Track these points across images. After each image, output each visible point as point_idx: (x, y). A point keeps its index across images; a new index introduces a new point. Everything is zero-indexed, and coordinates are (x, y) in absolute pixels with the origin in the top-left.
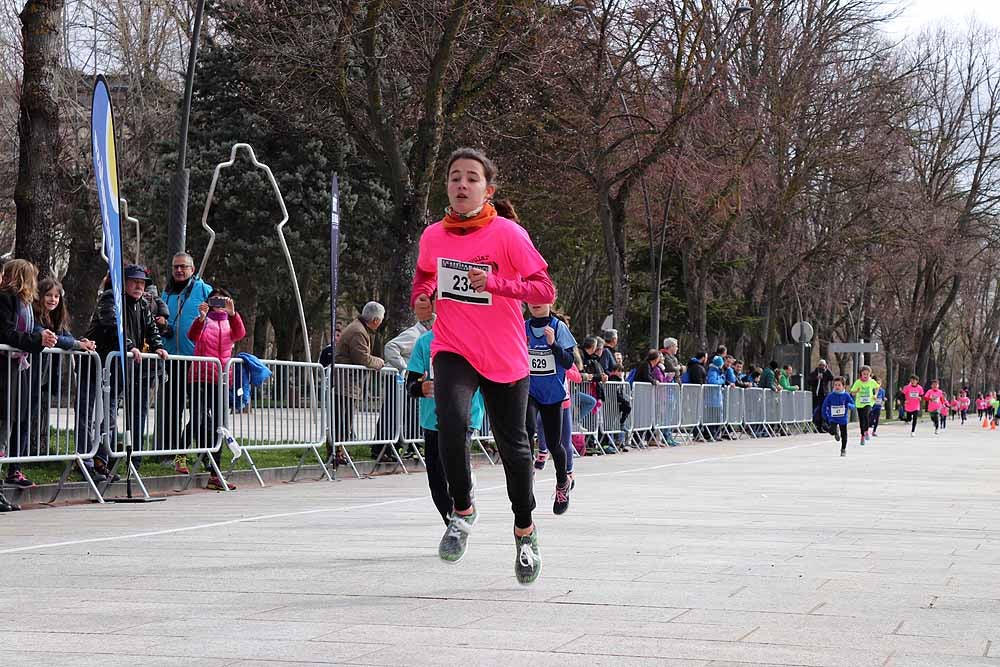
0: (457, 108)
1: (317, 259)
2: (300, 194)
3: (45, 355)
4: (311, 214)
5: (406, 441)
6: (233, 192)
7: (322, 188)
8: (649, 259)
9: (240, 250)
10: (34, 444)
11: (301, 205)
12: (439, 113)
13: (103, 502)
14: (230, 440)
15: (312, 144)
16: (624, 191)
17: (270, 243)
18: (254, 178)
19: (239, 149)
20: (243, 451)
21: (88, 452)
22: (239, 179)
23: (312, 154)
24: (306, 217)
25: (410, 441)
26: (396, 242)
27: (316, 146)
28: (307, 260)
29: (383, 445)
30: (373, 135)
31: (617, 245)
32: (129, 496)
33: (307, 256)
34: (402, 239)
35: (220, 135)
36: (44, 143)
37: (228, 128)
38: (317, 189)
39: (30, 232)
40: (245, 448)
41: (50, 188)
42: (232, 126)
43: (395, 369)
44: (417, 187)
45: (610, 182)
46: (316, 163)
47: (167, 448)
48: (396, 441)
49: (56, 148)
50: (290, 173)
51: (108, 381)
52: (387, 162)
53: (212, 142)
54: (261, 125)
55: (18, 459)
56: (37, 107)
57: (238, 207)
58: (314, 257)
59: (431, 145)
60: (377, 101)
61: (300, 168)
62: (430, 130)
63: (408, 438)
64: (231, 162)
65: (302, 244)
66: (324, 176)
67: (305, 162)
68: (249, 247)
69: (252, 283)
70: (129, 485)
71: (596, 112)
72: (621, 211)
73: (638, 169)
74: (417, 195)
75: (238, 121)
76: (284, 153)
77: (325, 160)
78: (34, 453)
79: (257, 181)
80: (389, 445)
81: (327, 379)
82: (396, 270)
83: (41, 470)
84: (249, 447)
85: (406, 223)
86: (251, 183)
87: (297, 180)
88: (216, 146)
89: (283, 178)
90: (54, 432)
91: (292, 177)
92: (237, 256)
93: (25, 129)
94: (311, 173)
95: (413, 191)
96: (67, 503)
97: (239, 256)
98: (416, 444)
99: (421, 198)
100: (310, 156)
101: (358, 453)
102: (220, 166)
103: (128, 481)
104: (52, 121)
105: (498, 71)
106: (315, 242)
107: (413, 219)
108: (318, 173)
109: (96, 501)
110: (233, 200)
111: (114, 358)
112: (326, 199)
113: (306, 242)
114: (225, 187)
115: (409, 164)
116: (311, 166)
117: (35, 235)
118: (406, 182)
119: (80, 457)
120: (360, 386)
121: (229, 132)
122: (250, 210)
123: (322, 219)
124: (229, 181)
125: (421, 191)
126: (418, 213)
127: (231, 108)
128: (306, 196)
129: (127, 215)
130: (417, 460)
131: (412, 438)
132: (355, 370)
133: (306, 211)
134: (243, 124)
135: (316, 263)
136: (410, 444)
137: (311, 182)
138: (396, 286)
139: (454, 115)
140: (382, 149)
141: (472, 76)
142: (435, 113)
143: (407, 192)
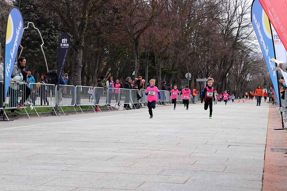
0: (92, 14)
1: (52, 55)
2: (47, 37)
4: (50, 42)
5: (77, 105)
6: (28, 36)
7: (53, 35)
8: (145, 55)
9: (30, 52)
11: (47, 39)
14: (30, 105)
15: (50, 22)
16: (138, 37)
17: (39, 50)
18: (34, 32)
19: (29, 24)
20: (34, 108)
22: (30, 32)
23: (51, 25)
24: (49, 43)
25: (78, 105)
26: (75, 51)
28: (49, 55)
30: (68, 21)
31: (136, 51)
32: (4, 119)
33: (49, 54)
34: (76, 50)
38: (52, 35)
40: (34, 107)
42: (27, 17)
43: (74, 86)
44: (81, 36)
45: (134, 34)
46: (51, 27)
47: (13, 107)
48: (74, 105)
50: (44, 31)
52: (72, 29)
54: (35, 17)
57: (29, 40)
58: (51, 54)
59: (84, 24)
61: (47, 29)
62: (84, 21)
63: (78, 104)
64: (27, 27)
65: (48, 50)
66: (54, 31)
67: (49, 27)
68: (33, 51)
69: (33, 61)
70: (3, 117)
71: (130, 15)
72: (137, 42)
73: (142, 31)
75: (29, 16)
76: (42, 25)
77: (54, 27)
79: (35, 33)
81: (56, 88)
82: (75, 59)
84: (35, 107)
85: (77, 46)
86: (33, 33)
87: (46, 33)
89: (42, 32)
91: (45, 31)
92: (29, 54)
94: (50, 31)
95: (79, 37)
97: (30, 54)
99: (82, 39)
100: (50, 25)
105: (103, 5)
106: (51, 50)
107: (80, 45)
108: (52, 31)
110: (28, 38)
112: (54, 38)
113: (49, 50)
114: (26, 34)
115: (78, 30)
116: (50, 28)
118: (78, 35)
121: (27, 19)
122: (33, 41)
123: (53, 43)
124: (27, 33)
125: (82, 37)
126: (81, 43)
127: (27, 12)
128: (49, 37)
130: (80, 111)
133: (49, 41)
134: (31, 16)
135: (52, 56)
137: (50, 33)
138: (75, 63)
139: (91, 16)
140: (71, 25)
141: (96, 5)
142: (86, 16)
143: (78, 37)
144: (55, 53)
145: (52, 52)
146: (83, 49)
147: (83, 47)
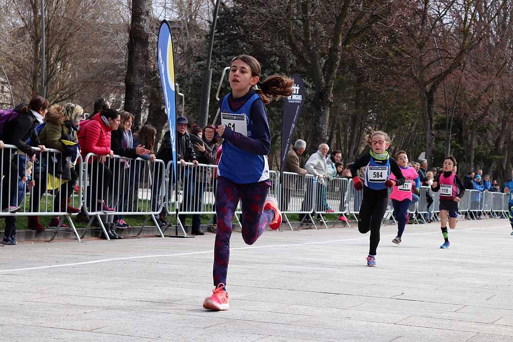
0: (349, 42)
1: (274, 118)
3: (138, 161)
5: (317, 212)
8: (445, 124)
10: (130, 206)
12: (340, 45)
13: (163, 236)
15: (273, 59)
16: (434, 88)
21: (157, 211)
23: (273, 64)
25: (318, 212)
26: (315, 111)
27: (275, 60)
29: (304, 214)
30: (305, 55)
31: (429, 115)
32: (177, 235)
34: (318, 109)
35: (227, 53)
36: (140, 54)
37: (231, 50)
39: (132, 99)
41: (143, 77)
42: (232, 48)
43: (313, 175)
44: (327, 83)
45: (426, 83)
46: (274, 68)
47: (196, 211)
48: (312, 212)
49: (146, 57)
51: (168, 175)
52: (312, 69)
53: (222, 56)
54: (247, 48)
55: (123, 213)
56: (138, 35)
58: (272, 116)
59: (335, 61)
60: (308, 37)
61: (267, 71)
62: (335, 54)
63: (318, 211)
67: (270, 68)
70: (177, 229)
71: (420, 47)
72: (432, 98)
73: (441, 77)
74: (327, 87)
75: (237, 46)
77: (279, 67)
78: (130, 211)
80: (308, 214)
81: (278, 179)
82: (315, 125)
83: (133, 220)
85: (320, 101)
88: (224, 58)
90: (140, 200)
91: (262, 75)
93: (131, 46)
95: (324, 84)
96: (146, 237)
98: (322, 214)
99: (329, 88)
100: (271, 65)
101: (292, 217)
102: (226, 68)
103: (176, 227)
104: (145, 43)
105: (371, 24)
107: (325, 99)
109: (160, 236)
111: (171, 164)
115: (323, 70)
116: (272, 70)
117: (134, 101)
118: (322, 79)
119: (153, 213)
120: (294, 183)
121: (231, 52)
125: (329, 85)
126: (327, 96)
127: (232, 39)
129: (178, 92)
130: (322, 223)
131: (320, 211)
132: (292, 175)
134: (238, 48)
135: (273, 120)
136: (319, 214)
138: (314, 133)
139: (347, 46)
140: (310, 62)
141: (357, 26)
142: (338, 44)
143: (322, 85)
144: (279, 115)
145: (273, 113)
146: (330, 106)
147: (331, 103)
